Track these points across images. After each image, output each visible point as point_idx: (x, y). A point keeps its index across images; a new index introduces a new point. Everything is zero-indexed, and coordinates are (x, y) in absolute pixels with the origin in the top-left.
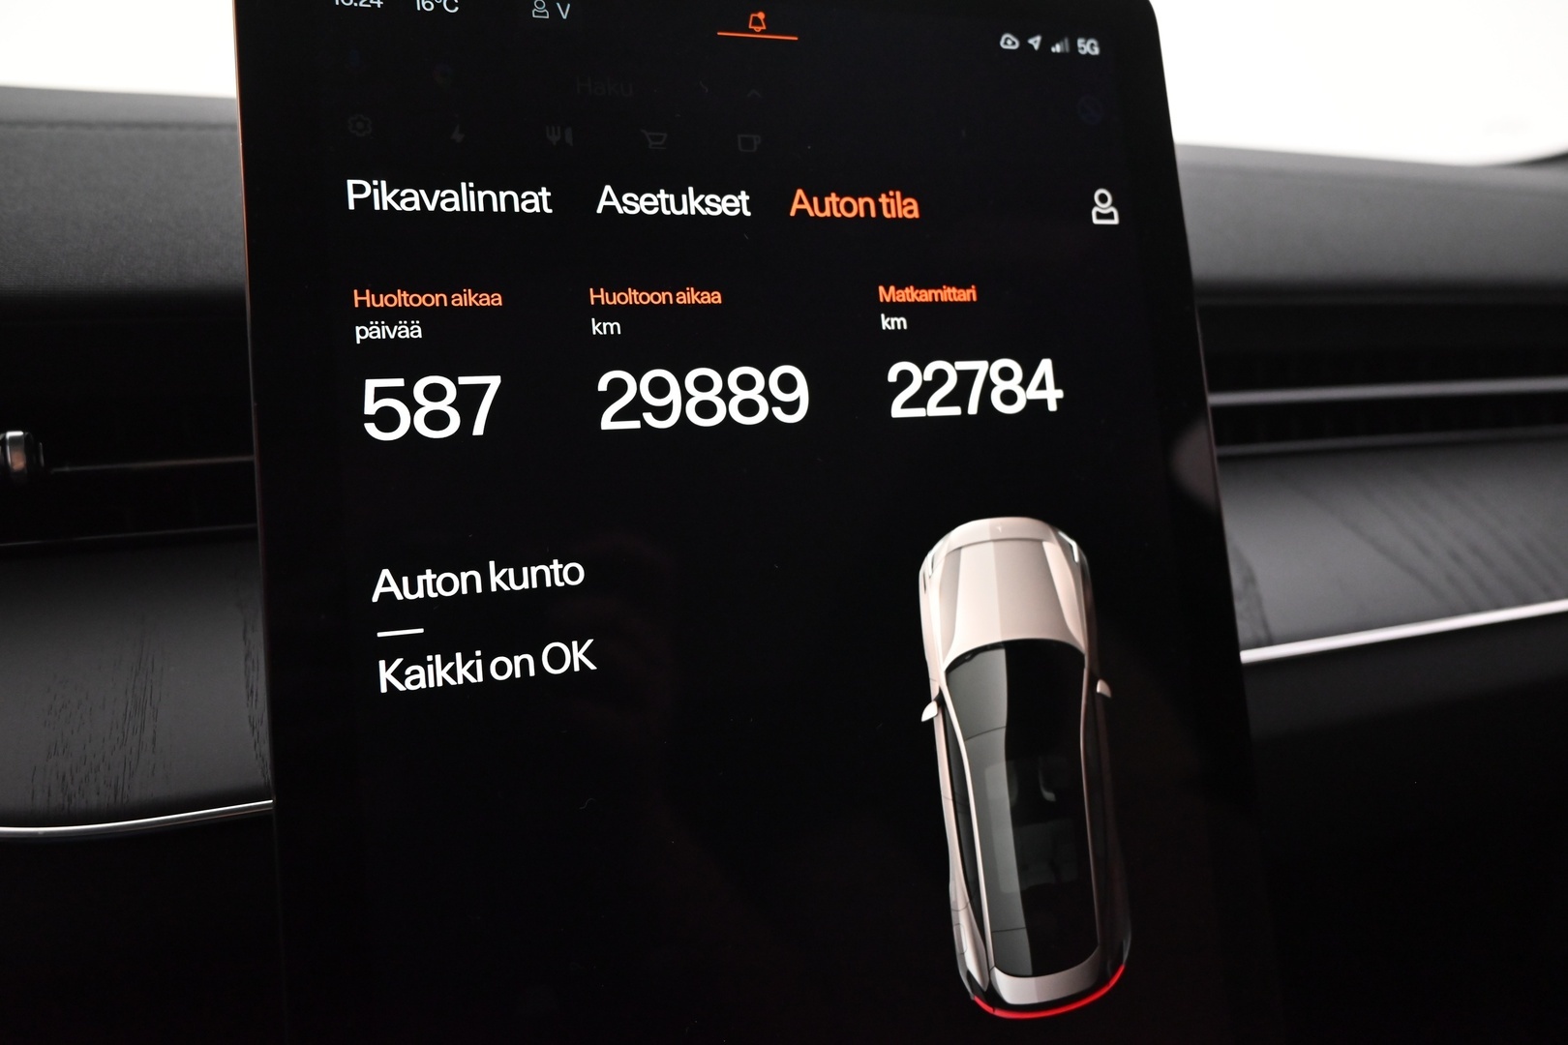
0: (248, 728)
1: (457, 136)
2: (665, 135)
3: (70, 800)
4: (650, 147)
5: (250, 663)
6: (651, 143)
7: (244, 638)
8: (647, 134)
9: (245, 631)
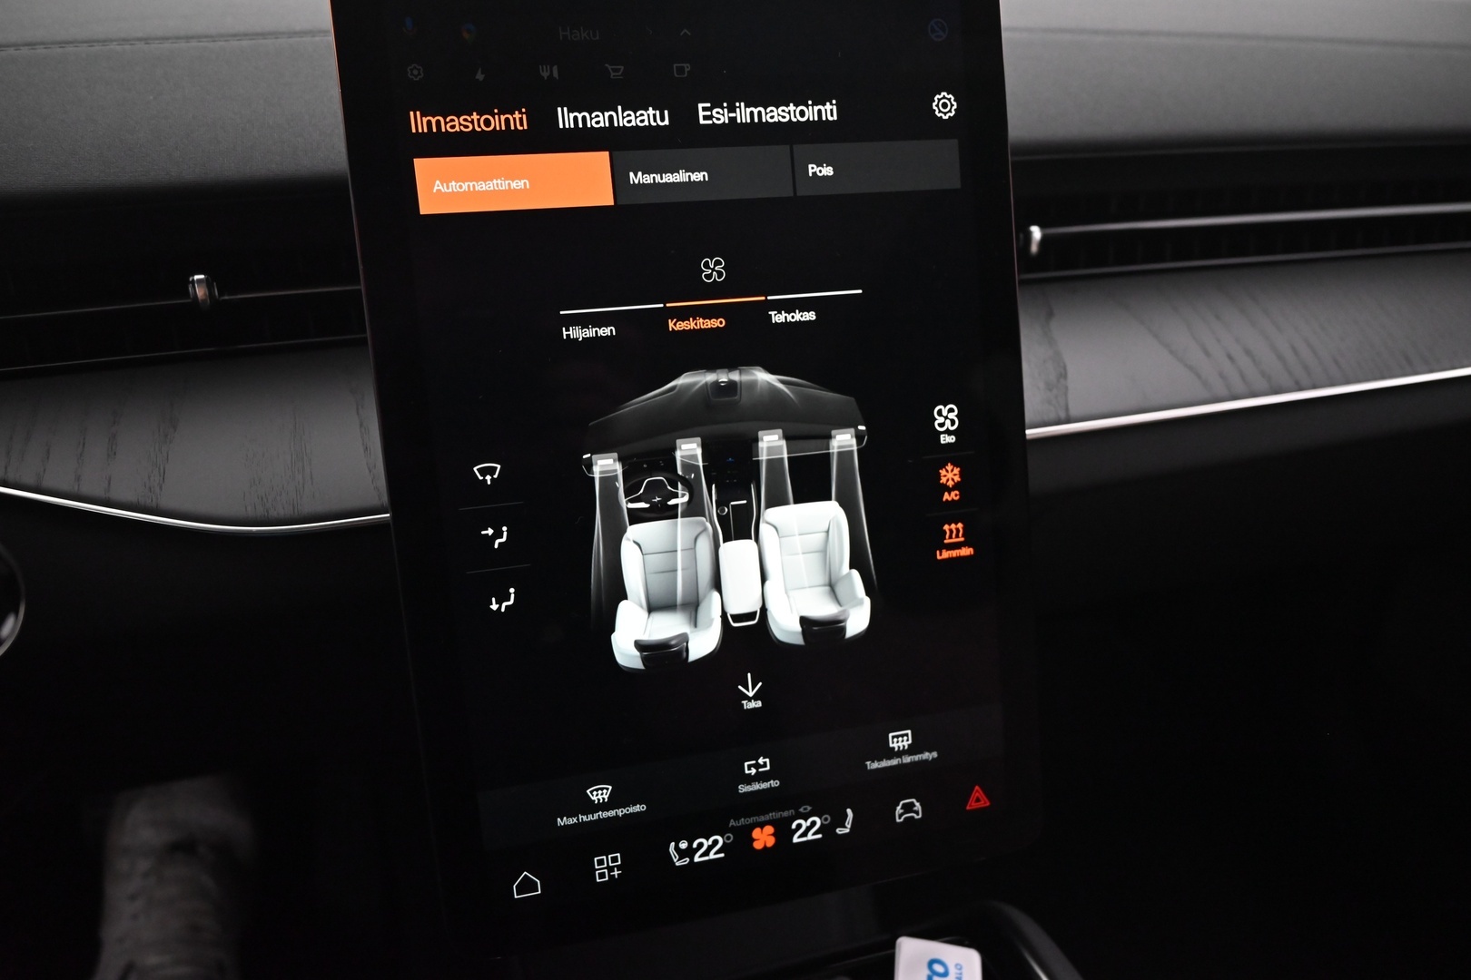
0: (367, 471)
1: (480, 77)
2: (622, 68)
3: (267, 511)
4: (612, 77)
5: (363, 431)
6: (612, 74)
7: (358, 414)
8: (610, 67)
9: (358, 409)
